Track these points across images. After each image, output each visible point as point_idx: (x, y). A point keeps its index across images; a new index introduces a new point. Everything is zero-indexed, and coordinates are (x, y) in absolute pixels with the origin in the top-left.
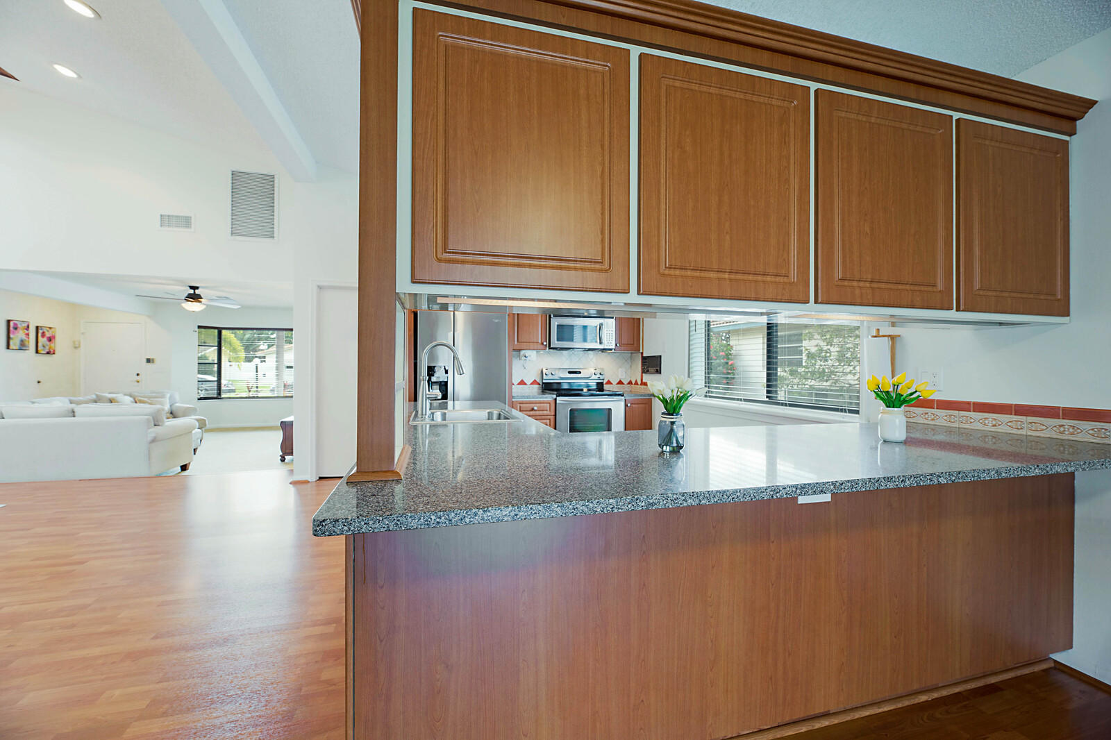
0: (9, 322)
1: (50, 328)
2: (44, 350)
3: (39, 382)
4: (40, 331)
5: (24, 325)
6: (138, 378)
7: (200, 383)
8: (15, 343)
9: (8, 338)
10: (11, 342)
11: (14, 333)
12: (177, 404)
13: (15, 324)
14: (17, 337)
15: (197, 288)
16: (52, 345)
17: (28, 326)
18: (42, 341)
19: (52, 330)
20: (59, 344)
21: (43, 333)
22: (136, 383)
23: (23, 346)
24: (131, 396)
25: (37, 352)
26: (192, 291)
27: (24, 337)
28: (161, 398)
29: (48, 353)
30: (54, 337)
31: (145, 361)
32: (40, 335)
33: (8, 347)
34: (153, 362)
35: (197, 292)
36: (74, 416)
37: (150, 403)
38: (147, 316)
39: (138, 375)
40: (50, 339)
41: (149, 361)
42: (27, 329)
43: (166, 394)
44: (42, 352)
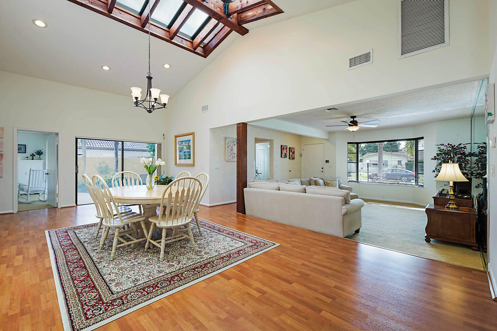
0: (281, 146)
1: (293, 148)
3: (290, 171)
5: (285, 147)
6: (322, 170)
7: (349, 173)
8: (283, 155)
9: (282, 153)
11: (283, 151)
12: (341, 185)
13: (283, 147)
15: (355, 117)
16: (294, 155)
18: (291, 153)
19: (294, 149)
20: (297, 155)
21: (291, 150)
22: (322, 173)
23: (285, 156)
24: (322, 179)
25: (289, 158)
26: (352, 120)
27: (286, 152)
28: (335, 181)
29: (293, 159)
31: (325, 162)
33: (281, 157)
34: (329, 162)
35: (355, 119)
36: (306, 193)
37: (331, 184)
38: (326, 139)
39: (322, 168)
40: (293, 153)
41: (327, 161)
42: (287, 149)
43: (337, 179)
44: (291, 158)
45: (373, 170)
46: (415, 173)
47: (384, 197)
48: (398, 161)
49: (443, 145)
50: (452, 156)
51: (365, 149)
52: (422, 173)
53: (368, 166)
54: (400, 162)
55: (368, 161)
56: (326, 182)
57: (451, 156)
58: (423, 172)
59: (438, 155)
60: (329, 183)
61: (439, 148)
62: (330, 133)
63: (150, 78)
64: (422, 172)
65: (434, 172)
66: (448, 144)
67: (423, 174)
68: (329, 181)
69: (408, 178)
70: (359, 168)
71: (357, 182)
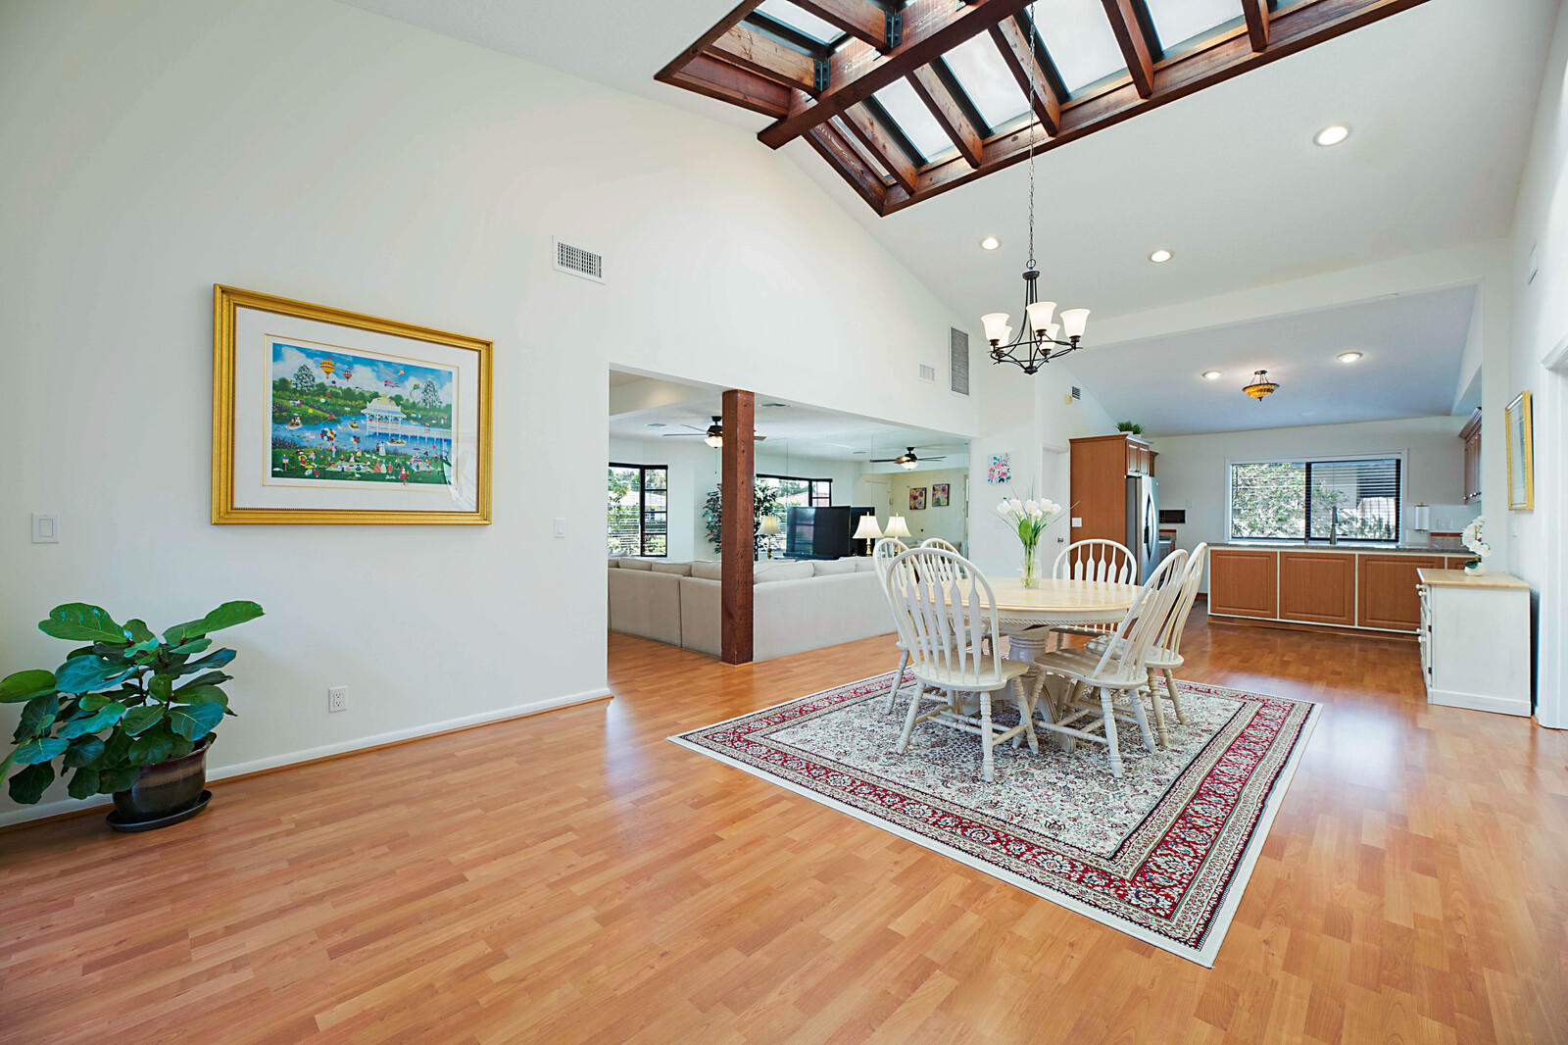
63: (1031, 277)
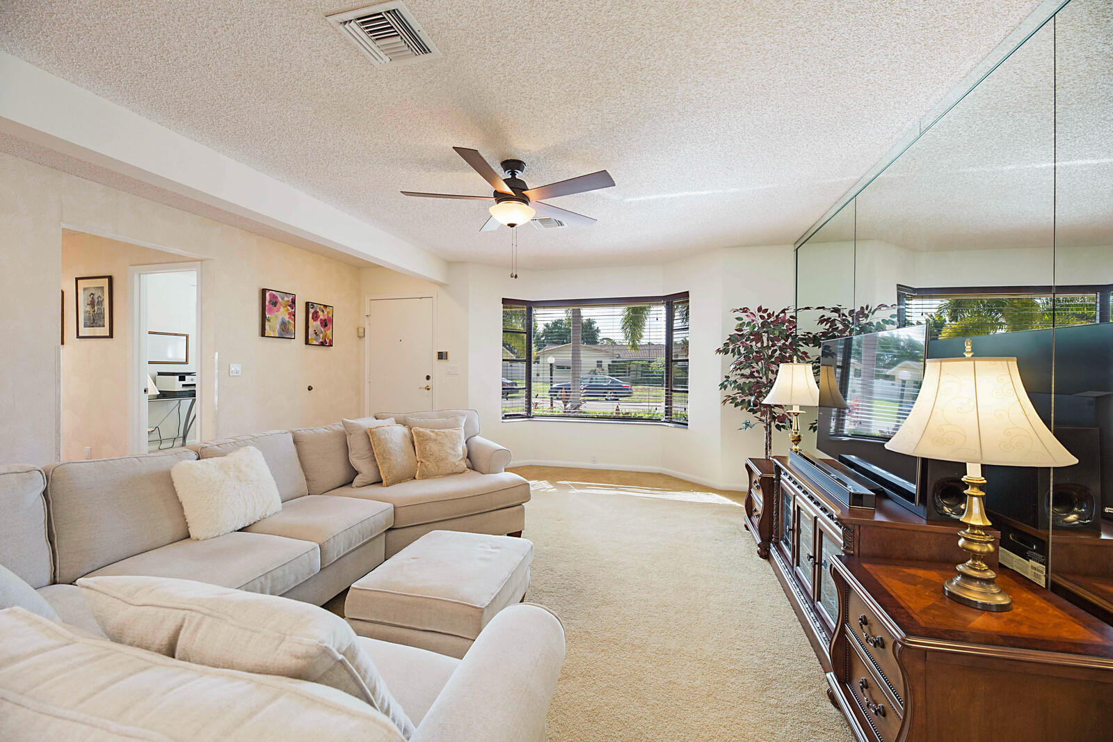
0: (264, 291)
1: (325, 306)
2: (316, 340)
3: (310, 388)
4: (311, 311)
5: (286, 299)
6: (428, 383)
8: (273, 326)
9: (264, 319)
10: (267, 324)
11: (270, 312)
12: (476, 438)
13: (273, 296)
14: (278, 316)
16: (329, 332)
17: (294, 301)
18: (314, 325)
19: (328, 309)
20: (341, 330)
21: (316, 312)
22: (426, 391)
23: (285, 332)
25: (307, 343)
27: (287, 318)
29: (322, 344)
30: (331, 320)
31: (436, 356)
32: (311, 315)
33: (263, 334)
34: (446, 359)
37: (435, 440)
38: (437, 283)
39: (428, 378)
40: (326, 323)
41: (442, 356)
42: (293, 303)
43: (460, 418)
44: (315, 343)
45: (562, 378)
46: (667, 390)
47: (594, 457)
48: (598, 362)
49: (745, 310)
50: (765, 345)
51: (544, 338)
52: (684, 389)
53: (551, 370)
54: (599, 364)
55: (551, 360)
56: (418, 434)
57: (762, 343)
58: (687, 387)
59: (732, 339)
60: (429, 439)
61: (738, 319)
62: (452, 263)
64: (685, 387)
65: (725, 387)
66: (760, 309)
67: (687, 392)
68: (428, 431)
69: (615, 393)
70: (533, 376)
71: (529, 417)
